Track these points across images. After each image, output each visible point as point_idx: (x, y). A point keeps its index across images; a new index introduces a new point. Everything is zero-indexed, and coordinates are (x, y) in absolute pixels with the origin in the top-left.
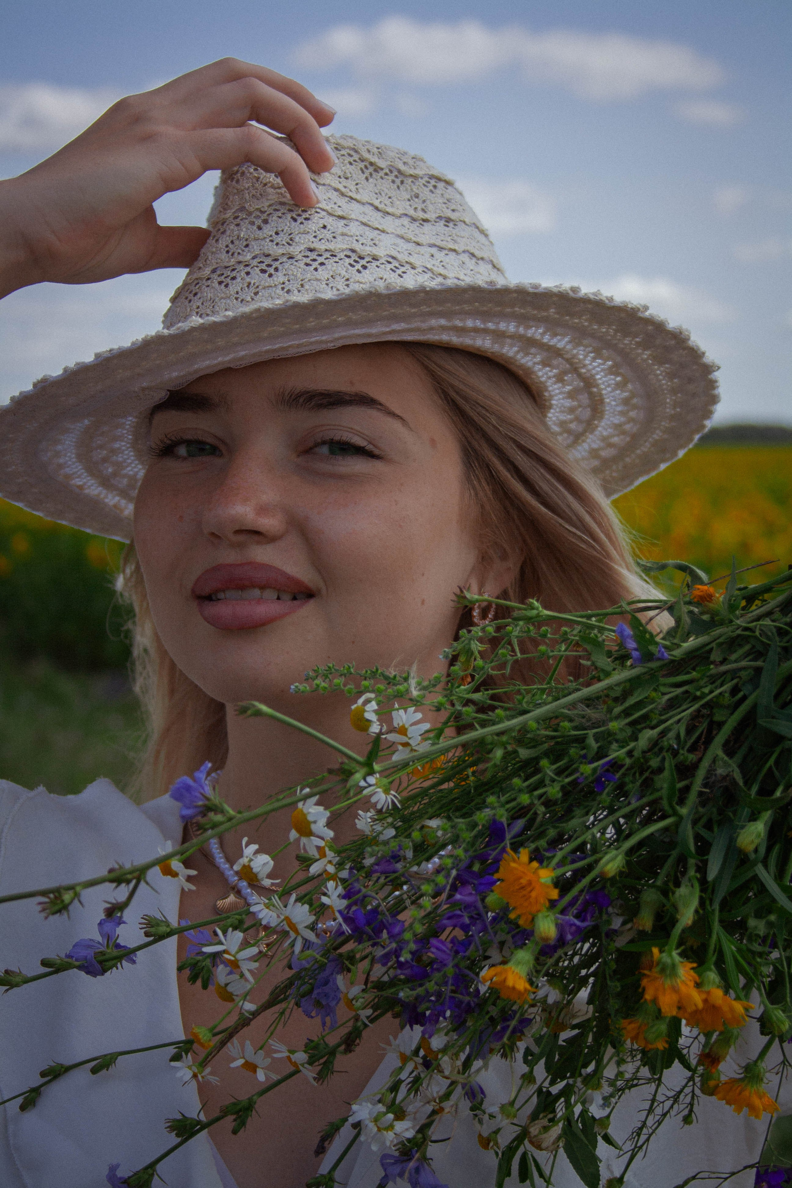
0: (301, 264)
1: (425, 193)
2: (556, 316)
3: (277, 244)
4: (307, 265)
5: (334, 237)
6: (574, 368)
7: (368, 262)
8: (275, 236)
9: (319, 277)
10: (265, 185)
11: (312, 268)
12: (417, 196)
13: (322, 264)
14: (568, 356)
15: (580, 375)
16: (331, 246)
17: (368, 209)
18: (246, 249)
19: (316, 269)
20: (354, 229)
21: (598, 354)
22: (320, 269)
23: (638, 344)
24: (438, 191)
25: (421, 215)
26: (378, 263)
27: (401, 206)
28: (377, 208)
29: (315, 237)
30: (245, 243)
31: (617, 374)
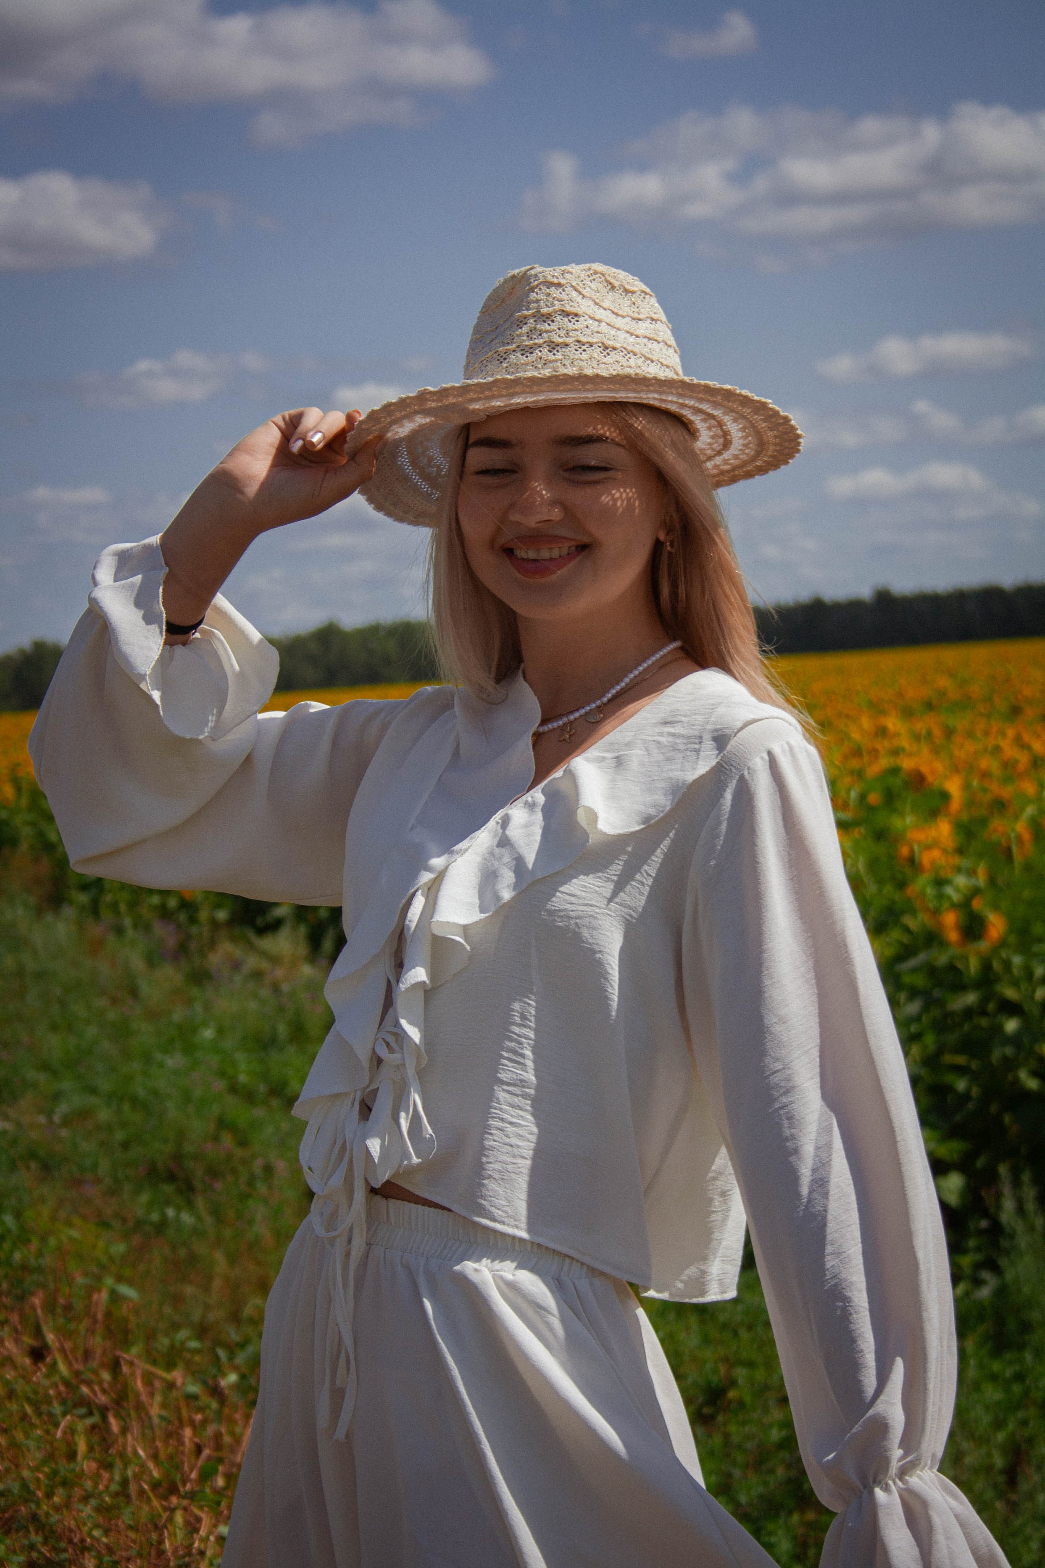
0: (572, 349)
1: (639, 302)
2: (720, 401)
3: (559, 336)
4: (576, 350)
5: (592, 334)
6: (720, 424)
7: (611, 351)
8: (558, 331)
9: (582, 358)
10: (554, 299)
11: (578, 352)
12: (634, 303)
13: (584, 350)
14: (719, 419)
15: (722, 429)
16: (590, 340)
17: (608, 312)
18: (540, 337)
19: (581, 354)
20: (604, 327)
21: (735, 420)
22: (584, 353)
23: (761, 420)
24: (646, 300)
25: (636, 315)
26: (616, 352)
27: (626, 310)
28: (613, 312)
29: (581, 333)
30: (539, 333)
31: (744, 431)
